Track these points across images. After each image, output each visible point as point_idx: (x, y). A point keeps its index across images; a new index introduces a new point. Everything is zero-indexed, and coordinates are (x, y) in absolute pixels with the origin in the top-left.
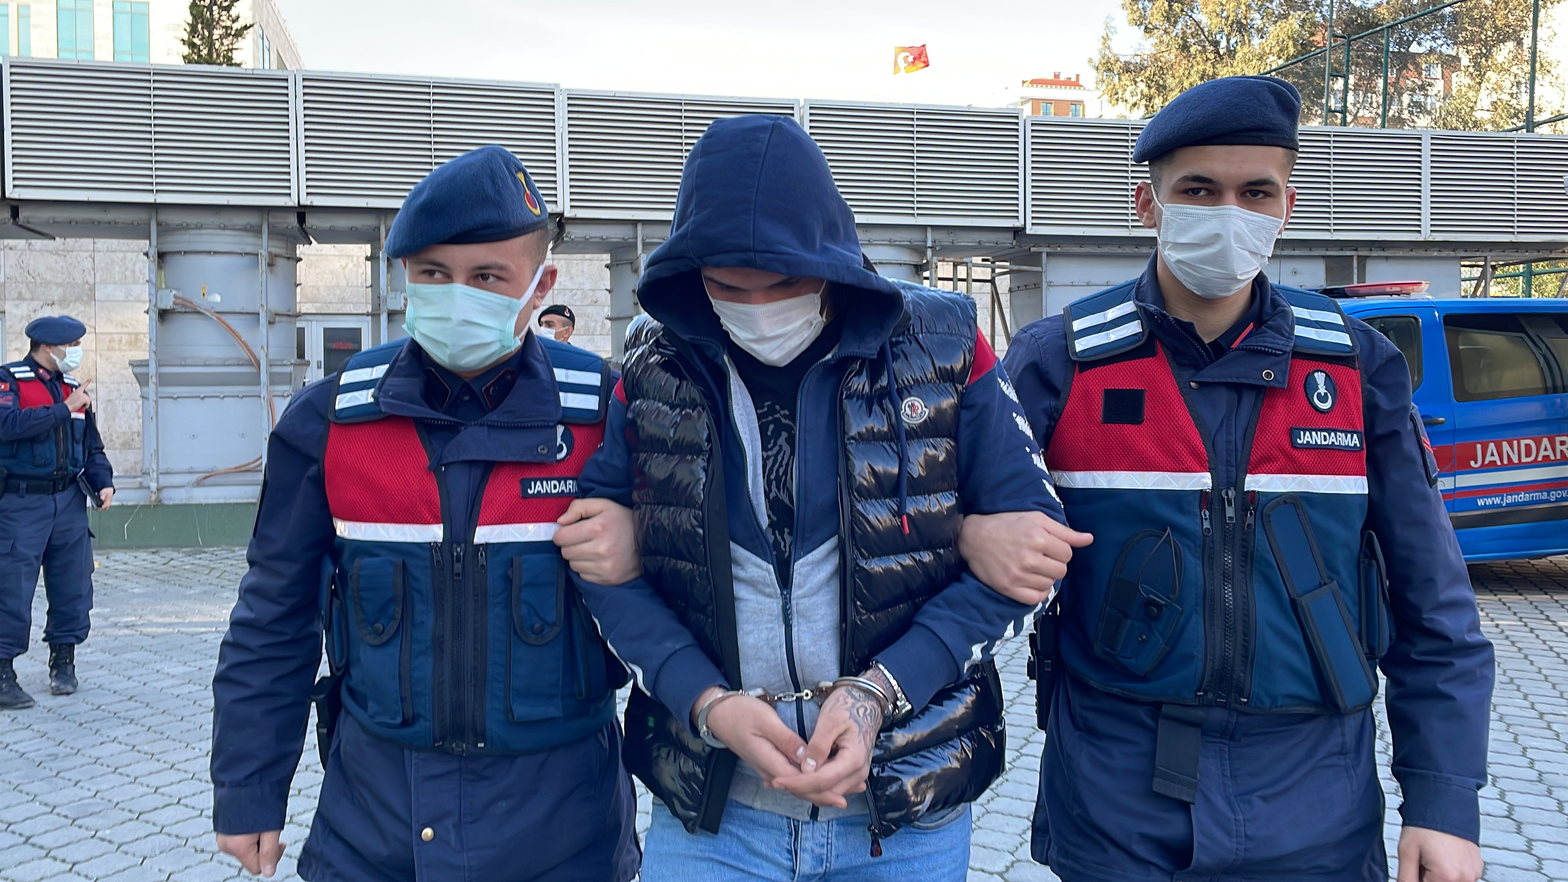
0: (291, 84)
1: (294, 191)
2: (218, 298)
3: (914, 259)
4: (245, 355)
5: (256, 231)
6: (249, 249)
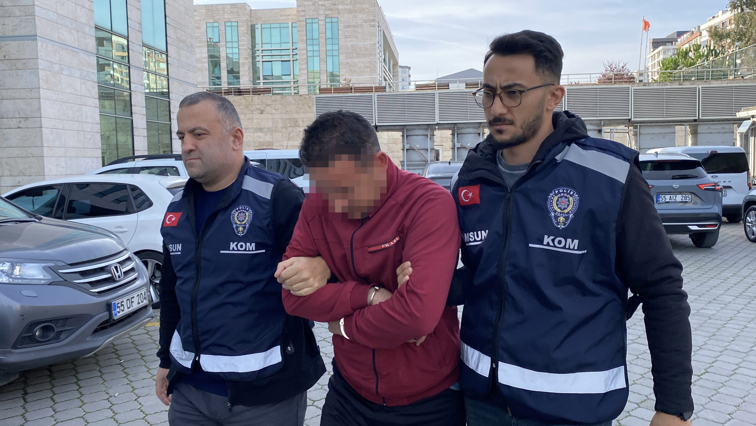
0: (435, 95)
1: (436, 120)
2: (418, 146)
3: (599, 128)
4: (424, 159)
5: (426, 129)
6: (425, 134)
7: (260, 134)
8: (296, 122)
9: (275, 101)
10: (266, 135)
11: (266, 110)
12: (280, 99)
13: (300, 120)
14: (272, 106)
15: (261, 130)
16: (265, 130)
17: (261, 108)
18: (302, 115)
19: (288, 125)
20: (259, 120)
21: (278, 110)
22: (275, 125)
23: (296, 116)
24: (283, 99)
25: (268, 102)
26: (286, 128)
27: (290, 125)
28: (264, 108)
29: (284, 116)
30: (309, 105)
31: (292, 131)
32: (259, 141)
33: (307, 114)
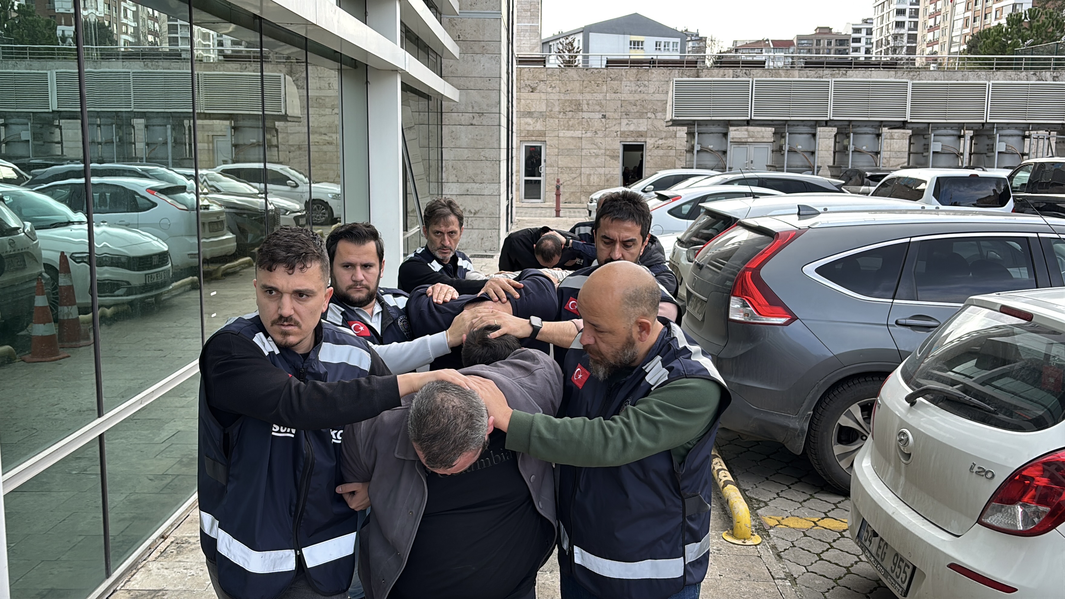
7: (529, 120)
8: (579, 104)
9: (551, 75)
10: (537, 121)
11: (538, 88)
12: (558, 73)
13: (585, 102)
14: (548, 82)
15: (530, 114)
16: (535, 115)
17: (532, 85)
18: (588, 96)
19: (568, 109)
20: (528, 101)
21: (555, 87)
22: (550, 108)
23: (579, 97)
24: (563, 73)
25: (542, 76)
26: (564, 113)
27: (571, 109)
28: (536, 85)
29: (562, 97)
30: (598, 82)
31: (573, 117)
32: (528, 129)
33: (594, 94)
